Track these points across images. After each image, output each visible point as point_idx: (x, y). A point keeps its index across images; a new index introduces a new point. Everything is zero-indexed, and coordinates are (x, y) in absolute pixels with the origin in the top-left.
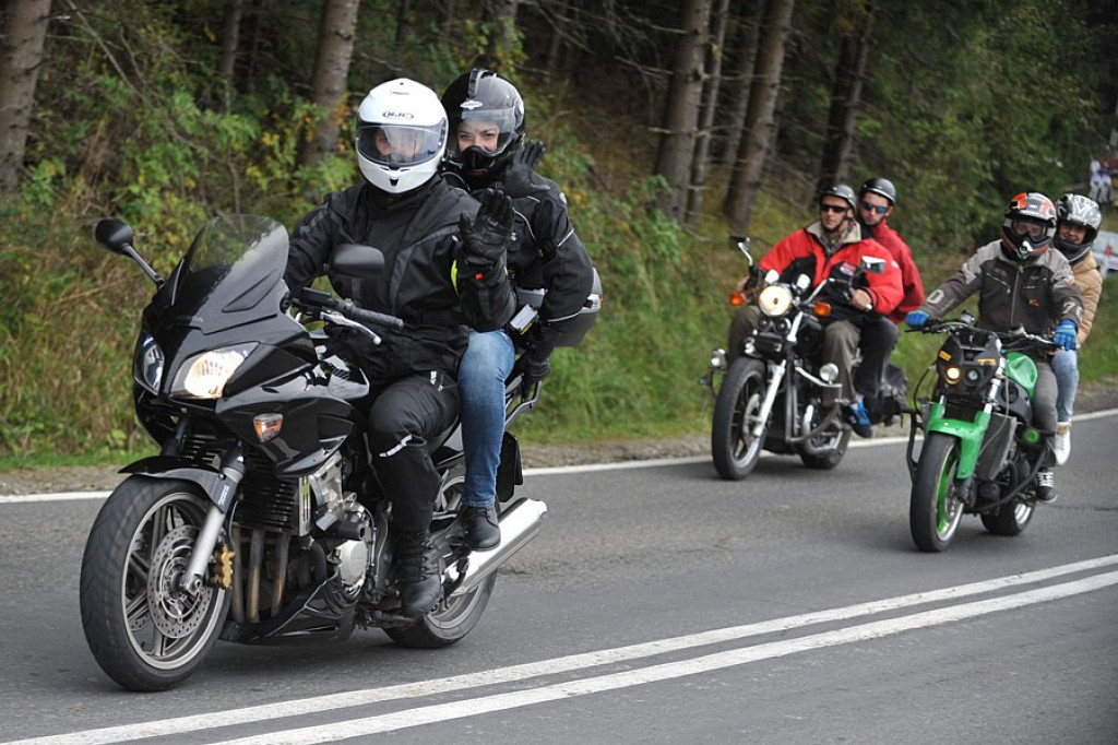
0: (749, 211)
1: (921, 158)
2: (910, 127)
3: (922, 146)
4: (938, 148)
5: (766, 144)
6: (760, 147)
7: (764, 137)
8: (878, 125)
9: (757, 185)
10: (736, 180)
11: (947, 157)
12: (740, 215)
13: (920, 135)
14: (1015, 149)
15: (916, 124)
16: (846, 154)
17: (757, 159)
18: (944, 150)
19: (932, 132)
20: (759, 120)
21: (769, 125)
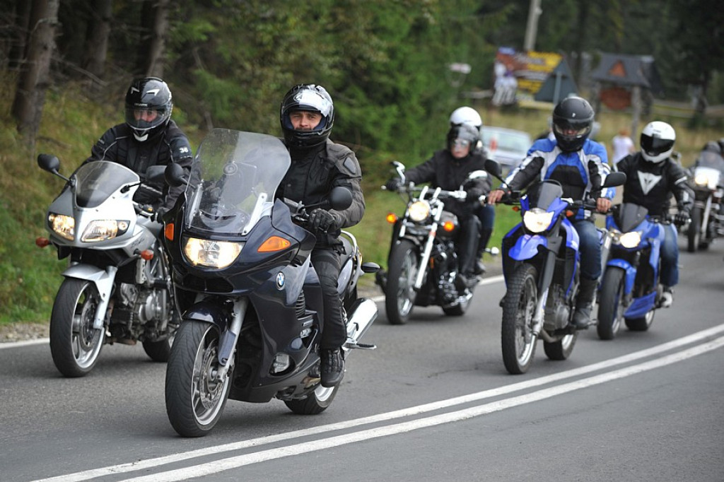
0: (38, 112)
1: (265, 59)
2: (253, 30)
3: (269, 48)
4: (282, 49)
5: (52, 45)
6: (45, 48)
7: (49, 38)
8: (210, 28)
9: (44, 86)
10: (23, 82)
11: (292, 57)
12: (30, 115)
13: (267, 38)
14: (365, 48)
15: (260, 27)
16: (157, 54)
17: (43, 59)
18: (288, 51)
19: (277, 33)
20: (41, 21)
21: (53, 25)
